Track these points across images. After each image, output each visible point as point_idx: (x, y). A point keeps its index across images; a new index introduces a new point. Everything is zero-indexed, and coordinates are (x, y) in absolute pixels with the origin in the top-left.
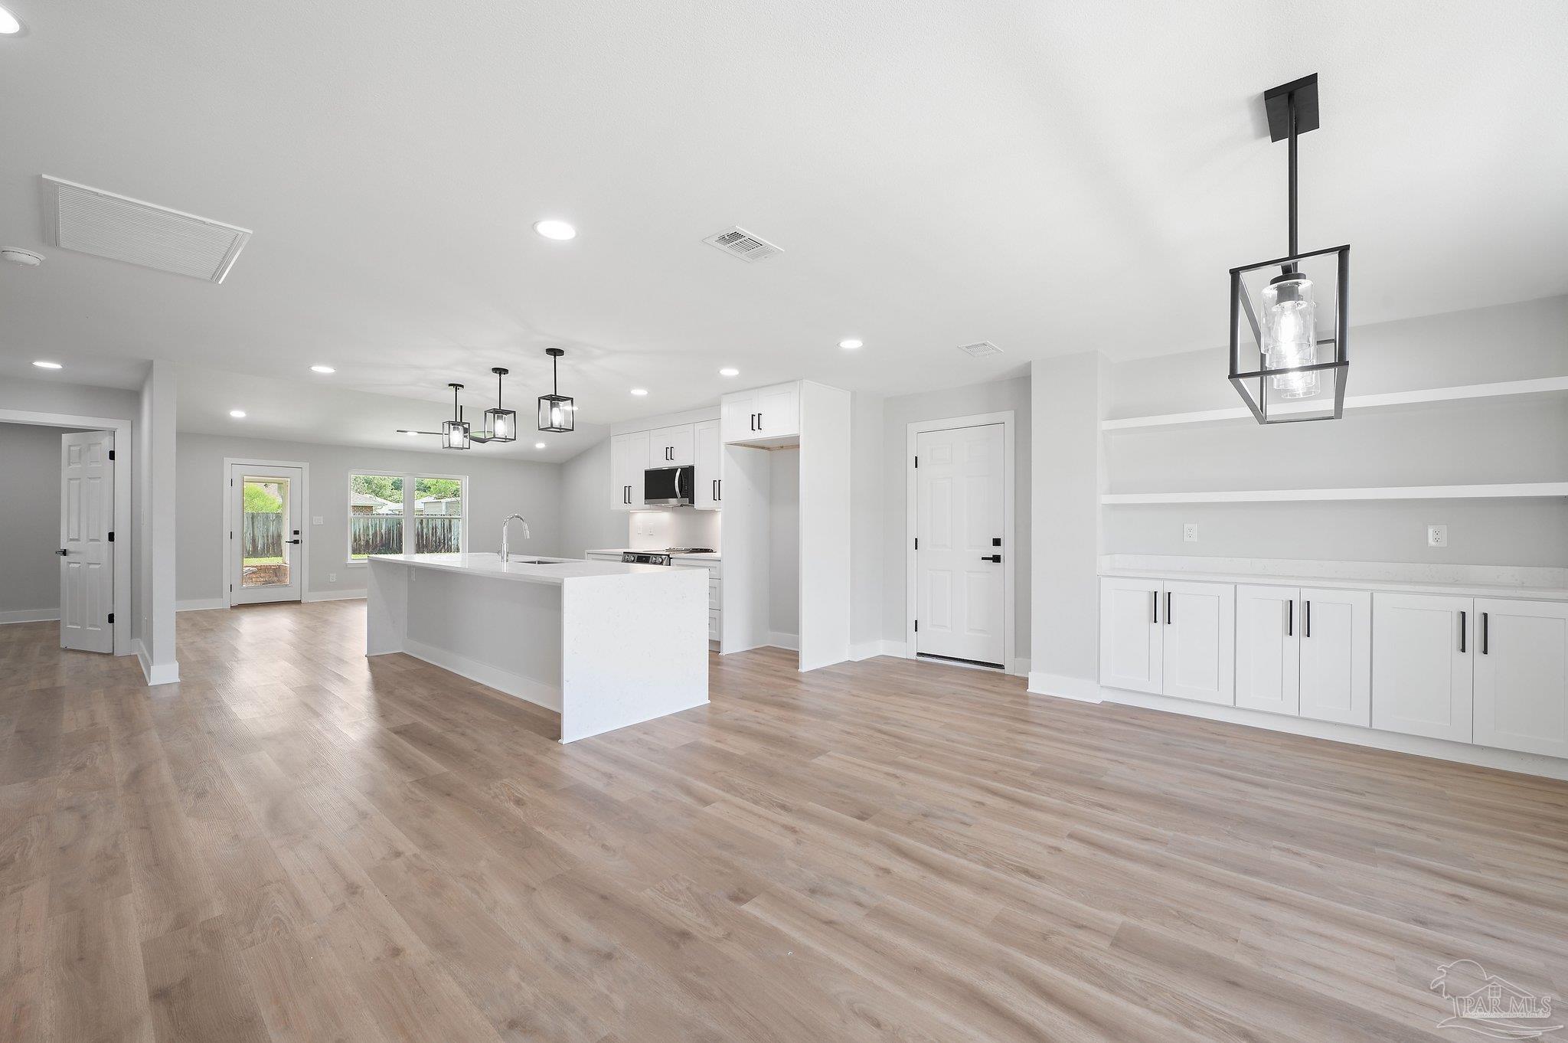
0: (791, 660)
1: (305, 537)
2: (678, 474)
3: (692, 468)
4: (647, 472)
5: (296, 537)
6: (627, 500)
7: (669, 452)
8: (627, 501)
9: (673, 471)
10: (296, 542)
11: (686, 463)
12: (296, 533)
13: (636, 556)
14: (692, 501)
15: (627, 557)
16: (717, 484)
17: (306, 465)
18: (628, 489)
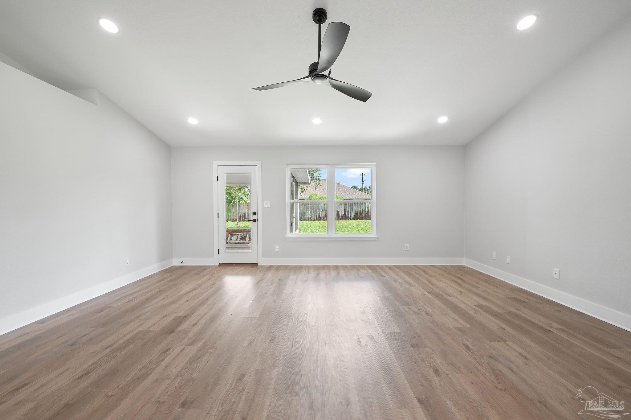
5: (254, 217)
10: (254, 220)
12: (254, 213)
17: (259, 163)
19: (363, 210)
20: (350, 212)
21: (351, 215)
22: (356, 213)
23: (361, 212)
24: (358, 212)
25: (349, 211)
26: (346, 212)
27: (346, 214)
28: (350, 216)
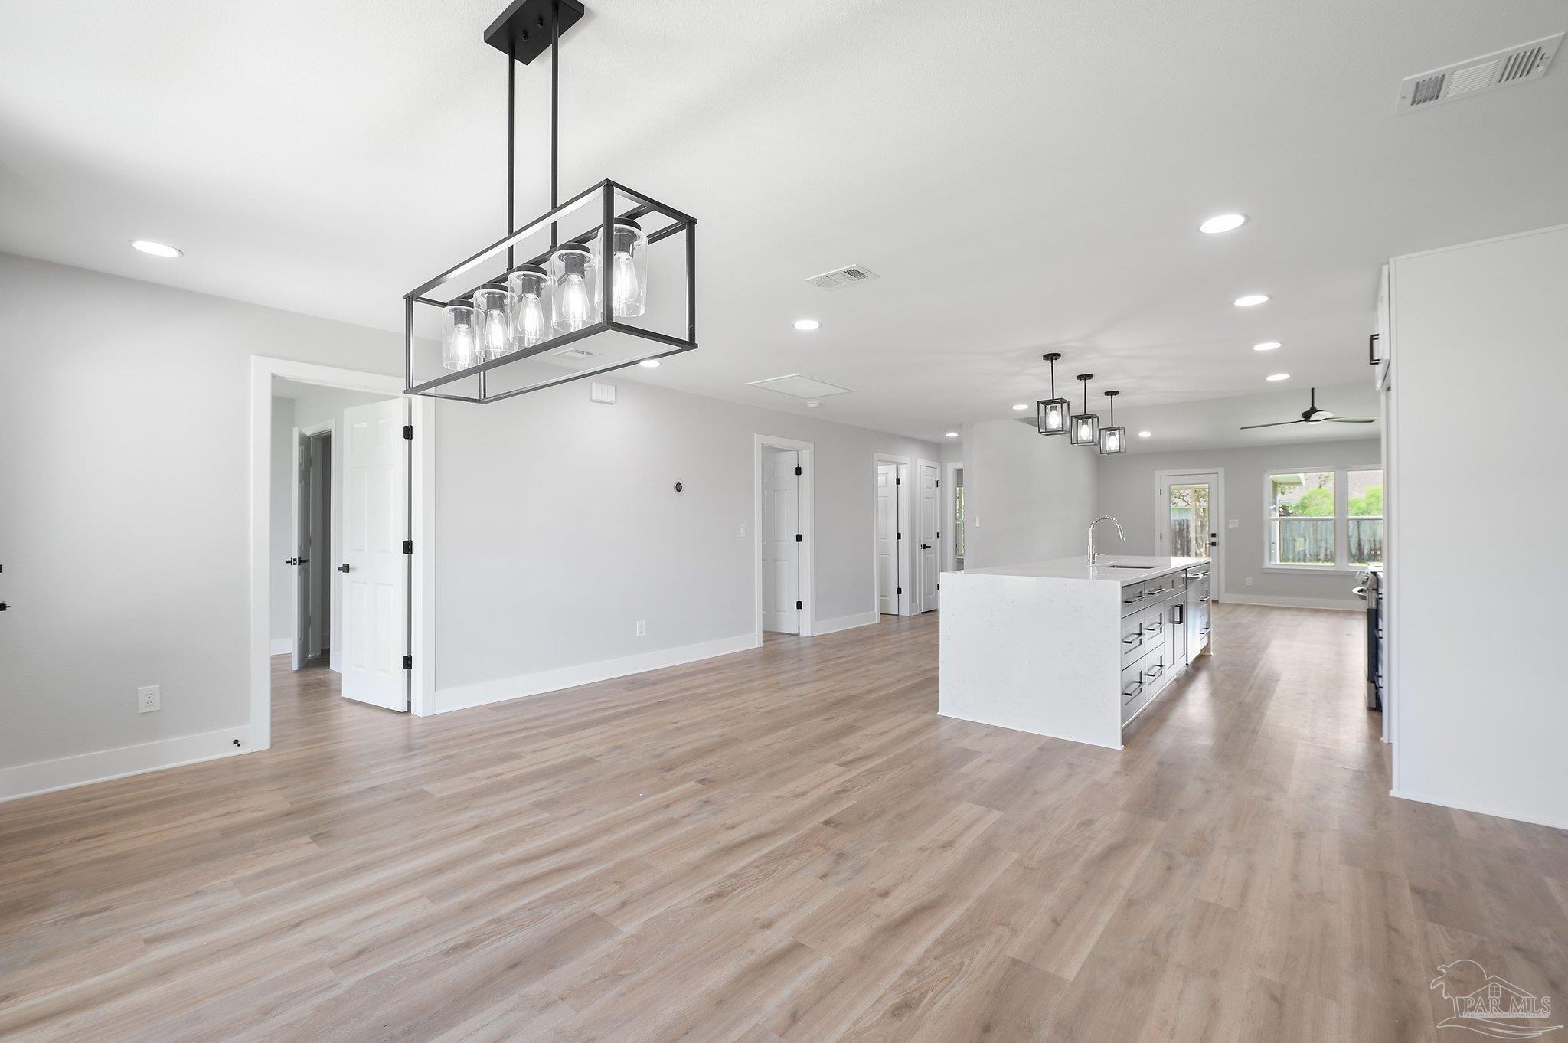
1: (1221, 539)
5: (1213, 540)
10: (1213, 544)
12: (1214, 535)
17: (1221, 471)
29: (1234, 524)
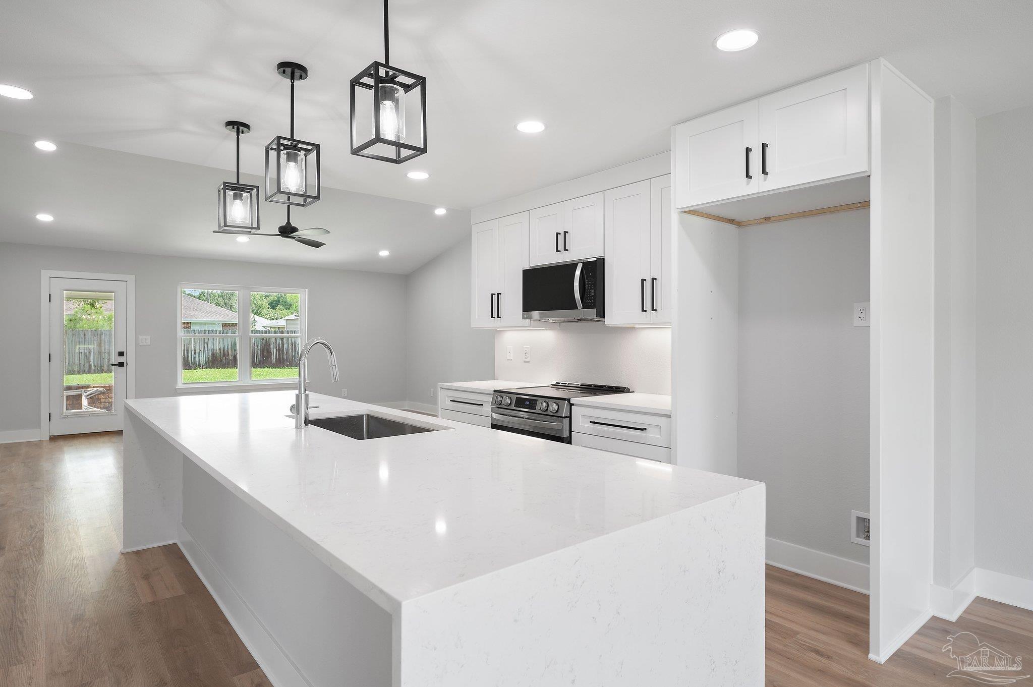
0: (847, 618)
1: (130, 358)
2: (578, 273)
3: (601, 262)
4: (526, 273)
5: (121, 359)
6: (496, 313)
7: (562, 240)
8: (495, 315)
9: (572, 266)
10: (121, 364)
11: (591, 256)
12: (121, 354)
13: (514, 397)
14: (602, 314)
15: (499, 399)
16: (648, 285)
17: (131, 278)
18: (496, 298)
19: (230, 347)
20: (197, 352)
21: (202, 358)
22: (213, 354)
23: (224, 350)
24: (218, 351)
25: (195, 350)
26: (188, 350)
27: (188, 356)
28: (197, 360)
29: (146, 340)
